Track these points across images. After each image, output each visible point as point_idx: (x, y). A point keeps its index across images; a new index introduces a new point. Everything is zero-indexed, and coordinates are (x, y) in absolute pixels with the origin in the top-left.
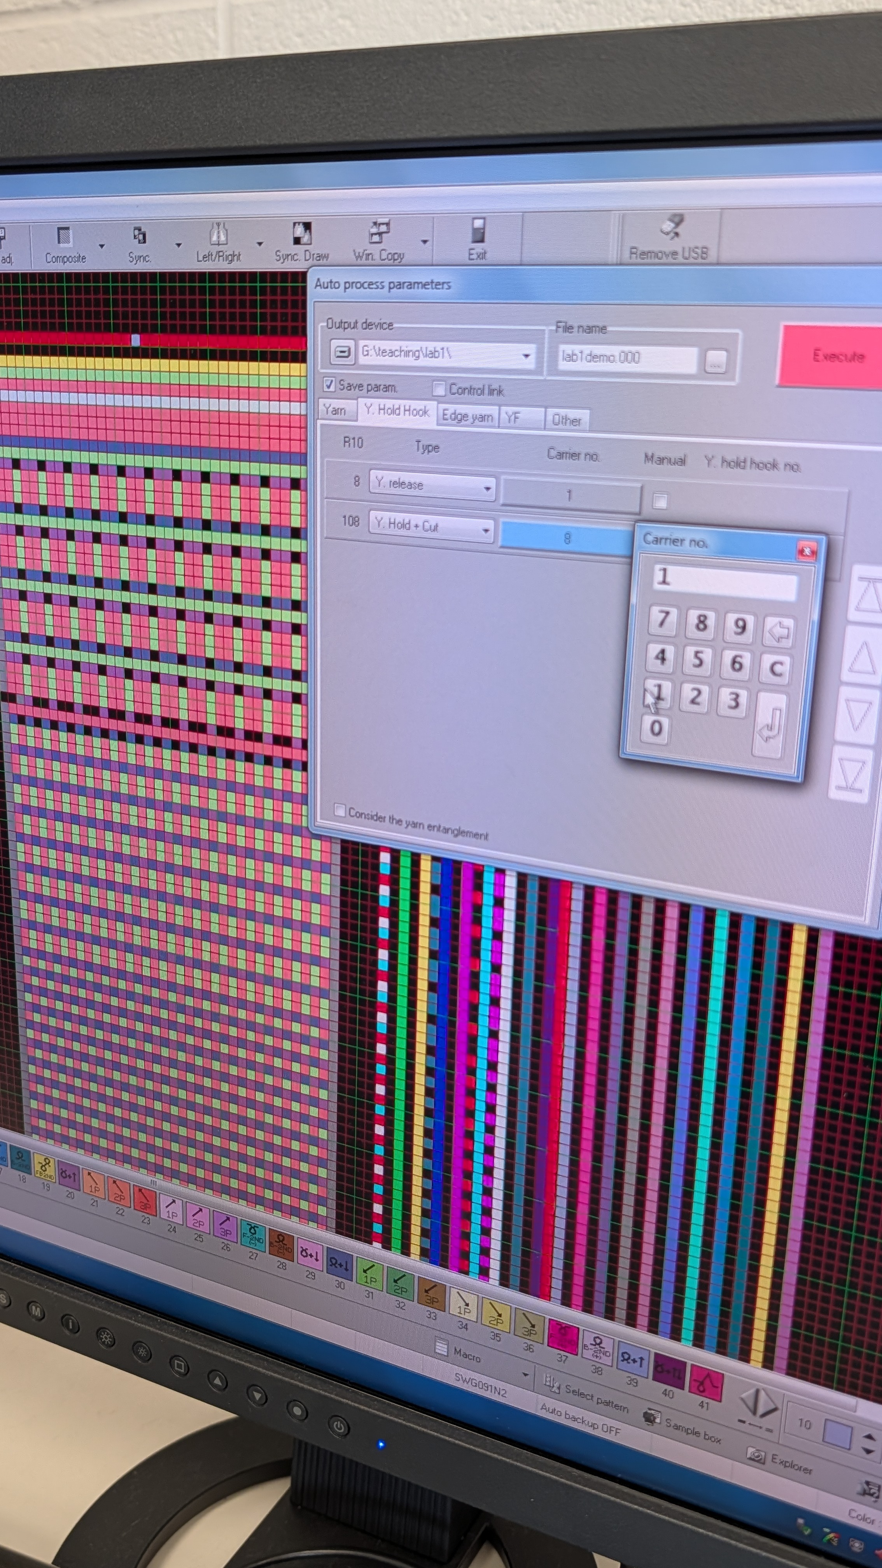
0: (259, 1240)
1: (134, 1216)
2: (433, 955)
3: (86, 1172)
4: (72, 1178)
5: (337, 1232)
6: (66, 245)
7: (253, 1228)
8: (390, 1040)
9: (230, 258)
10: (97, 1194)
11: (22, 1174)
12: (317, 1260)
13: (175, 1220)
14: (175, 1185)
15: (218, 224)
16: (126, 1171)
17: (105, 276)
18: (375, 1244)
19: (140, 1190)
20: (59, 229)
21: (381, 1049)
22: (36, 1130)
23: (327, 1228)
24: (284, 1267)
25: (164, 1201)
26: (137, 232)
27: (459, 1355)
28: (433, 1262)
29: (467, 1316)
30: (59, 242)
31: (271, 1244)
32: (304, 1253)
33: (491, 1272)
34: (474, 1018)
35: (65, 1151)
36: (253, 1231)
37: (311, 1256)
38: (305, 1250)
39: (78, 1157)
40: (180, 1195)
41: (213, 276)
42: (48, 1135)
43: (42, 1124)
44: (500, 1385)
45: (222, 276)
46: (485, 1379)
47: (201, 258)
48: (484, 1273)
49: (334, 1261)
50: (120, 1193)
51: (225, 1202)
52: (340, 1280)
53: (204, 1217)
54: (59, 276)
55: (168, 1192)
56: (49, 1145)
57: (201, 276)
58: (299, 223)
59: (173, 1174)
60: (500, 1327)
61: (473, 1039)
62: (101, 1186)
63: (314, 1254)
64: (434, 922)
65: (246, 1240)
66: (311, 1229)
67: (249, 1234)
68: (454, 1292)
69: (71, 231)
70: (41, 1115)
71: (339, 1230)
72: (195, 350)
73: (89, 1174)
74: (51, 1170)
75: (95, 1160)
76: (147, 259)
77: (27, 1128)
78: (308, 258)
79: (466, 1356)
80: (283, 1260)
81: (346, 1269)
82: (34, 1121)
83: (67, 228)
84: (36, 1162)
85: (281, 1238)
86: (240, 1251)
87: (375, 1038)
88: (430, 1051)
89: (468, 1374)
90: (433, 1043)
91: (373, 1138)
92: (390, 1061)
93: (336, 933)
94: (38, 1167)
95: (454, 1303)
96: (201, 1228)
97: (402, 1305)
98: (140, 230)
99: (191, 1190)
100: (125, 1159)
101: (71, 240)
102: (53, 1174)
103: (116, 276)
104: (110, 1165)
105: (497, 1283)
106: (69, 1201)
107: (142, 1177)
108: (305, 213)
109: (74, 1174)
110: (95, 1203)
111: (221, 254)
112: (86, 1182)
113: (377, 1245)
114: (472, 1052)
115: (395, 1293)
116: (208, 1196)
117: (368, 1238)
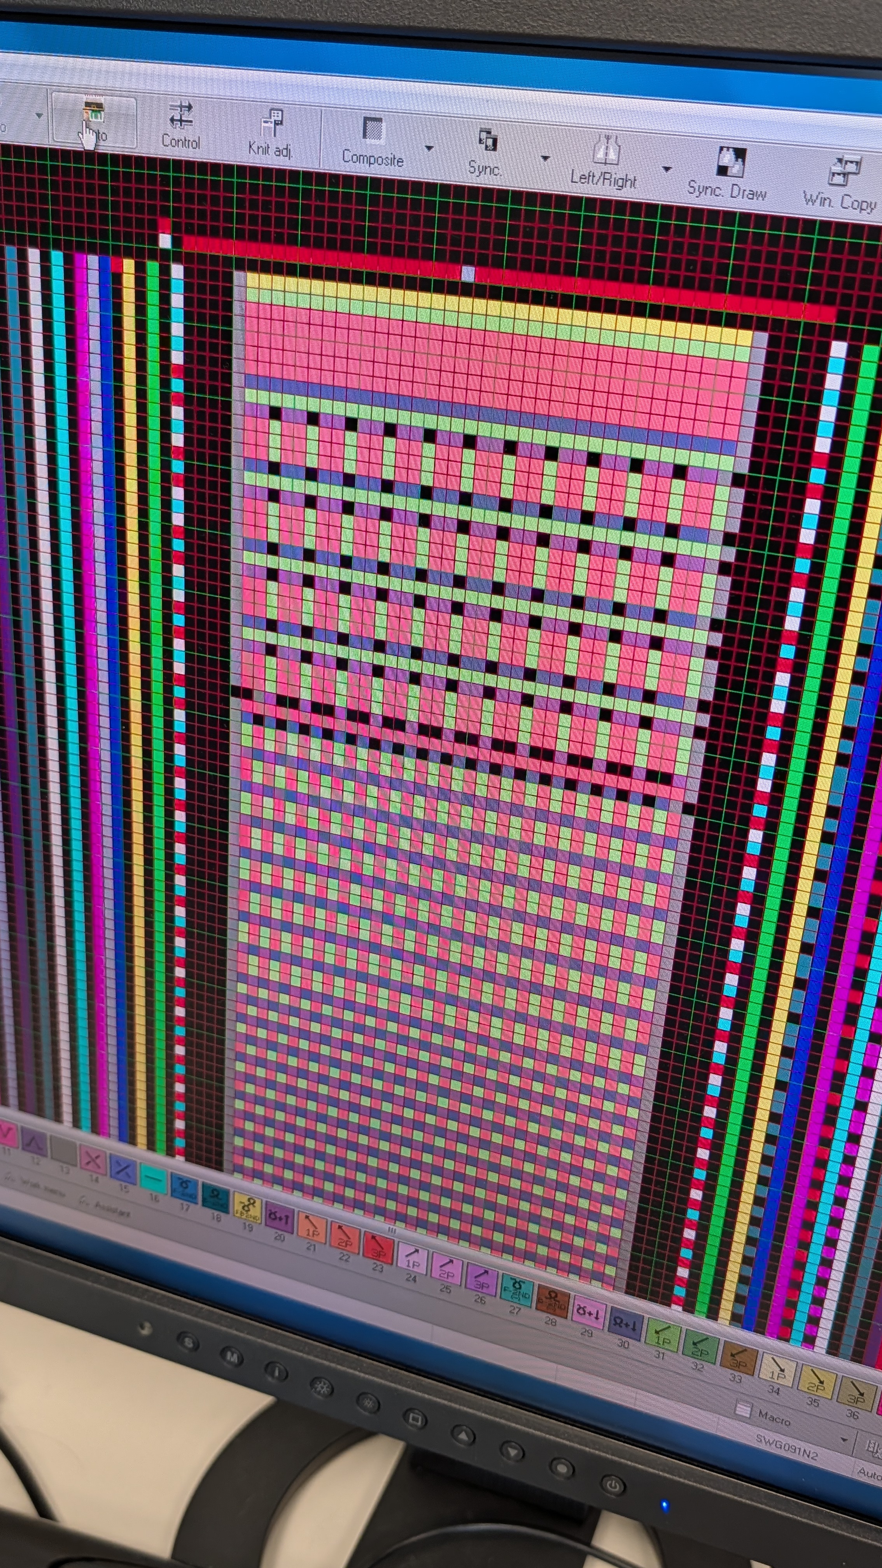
0: (524, 1296)
1: (363, 1264)
2: (792, 1018)
3: (302, 1216)
4: (284, 1221)
5: (627, 1293)
6: (377, 142)
7: (517, 1284)
8: (723, 1103)
9: (620, 183)
10: (315, 1238)
11: (216, 1213)
12: (597, 1318)
13: (416, 1269)
14: (421, 1234)
15: (608, 138)
16: (357, 1217)
17: (431, 187)
18: (674, 1307)
19: (374, 1237)
20: (366, 119)
21: (710, 1112)
22: (239, 1169)
23: (615, 1288)
24: (554, 1324)
25: (403, 1251)
26: (484, 135)
27: (763, 1417)
28: (746, 1327)
29: (781, 1381)
30: (365, 136)
31: (539, 1301)
32: (581, 1311)
33: (818, 1342)
34: (838, 1087)
35: (277, 1193)
36: (517, 1286)
37: (590, 1314)
38: (583, 1309)
39: (296, 1199)
40: (426, 1246)
41: (592, 203)
42: (255, 1174)
43: (248, 1163)
44: (809, 1447)
45: (606, 204)
46: (791, 1441)
47: (576, 179)
48: (809, 1341)
49: (618, 1321)
50: (345, 1239)
51: (484, 1255)
52: (624, 1339)
53: (456, 1269)
54: (361, 181)
55: (408, 1241)
56: (257, 1185)
57: (575, 201)
58: (728, 148)
59: (419, 1223)
60: (820, 1393)
61: (833, 1110)
62: (321, 1230)
63: (594, 1312)
64: (799, 983)
65: (507, 1295)
66: (595, 1288)
67: (512, 1288)
68: (767, 1359)
69: (384, 124)
70: (247, 1153)
71: (630, 1290)
72: (556, 295)
73: (307, 1217)
74: (256, 1211)
75: (317, 1204)
76: (496, 171)
77: (226, 1165)
78: (735, 193)
79: (773, 1419)
80: (552, 1317)
81: (634, 1329)
82: (238, 1160)
83: (380, 120)
84: (236, 1202)
85: (553, 1295)
86: (497, 1306)
87: (703, 1099)
88: (774, 1118)
89: (771, 1436)
90: (780, 1110)
91: (687, 1202)
92: (720, 1126)
93: (665, 986)
94: (238, 1207)
95: (767, 1368)
96: (450, 1280)
97: (699, 1367)
98: (489, 132)
99: (442, 1241)
100: (357, 1204)
101: (384, 135)
102: (258, 1214)
103: (446, 189)
104: (337, 1210)
105: (824, 1352)
106: (278, 1244)
107: (378, 1225)
108: (739, 136)
109: (287, 1217)
110: (311, 1247)
111: (607, 176)
112: (302, 1226)
113: (677, 1309)
114: (831, 1122)
115: (693, 1355)
116: (463, 1248)
117: (667, 1300)
